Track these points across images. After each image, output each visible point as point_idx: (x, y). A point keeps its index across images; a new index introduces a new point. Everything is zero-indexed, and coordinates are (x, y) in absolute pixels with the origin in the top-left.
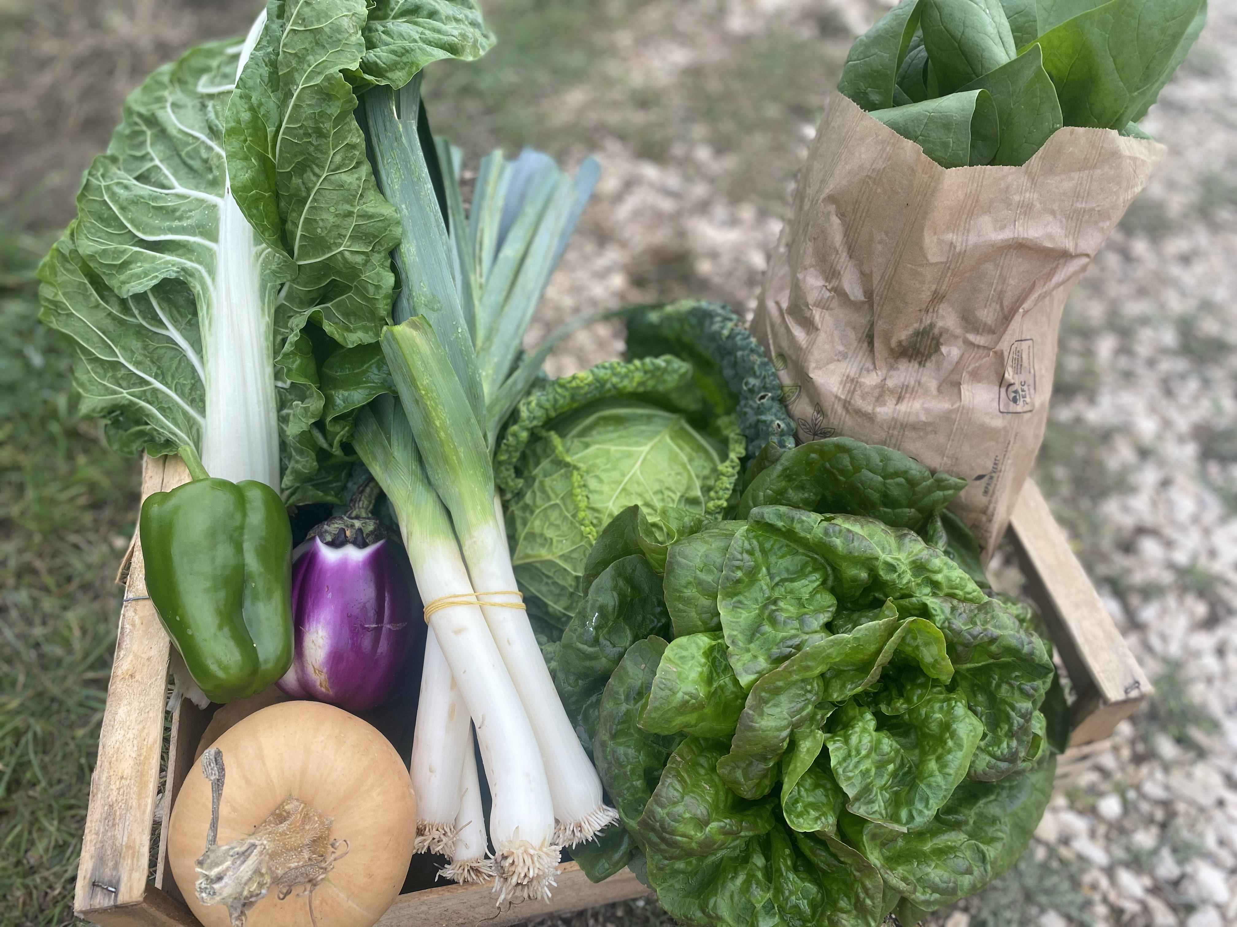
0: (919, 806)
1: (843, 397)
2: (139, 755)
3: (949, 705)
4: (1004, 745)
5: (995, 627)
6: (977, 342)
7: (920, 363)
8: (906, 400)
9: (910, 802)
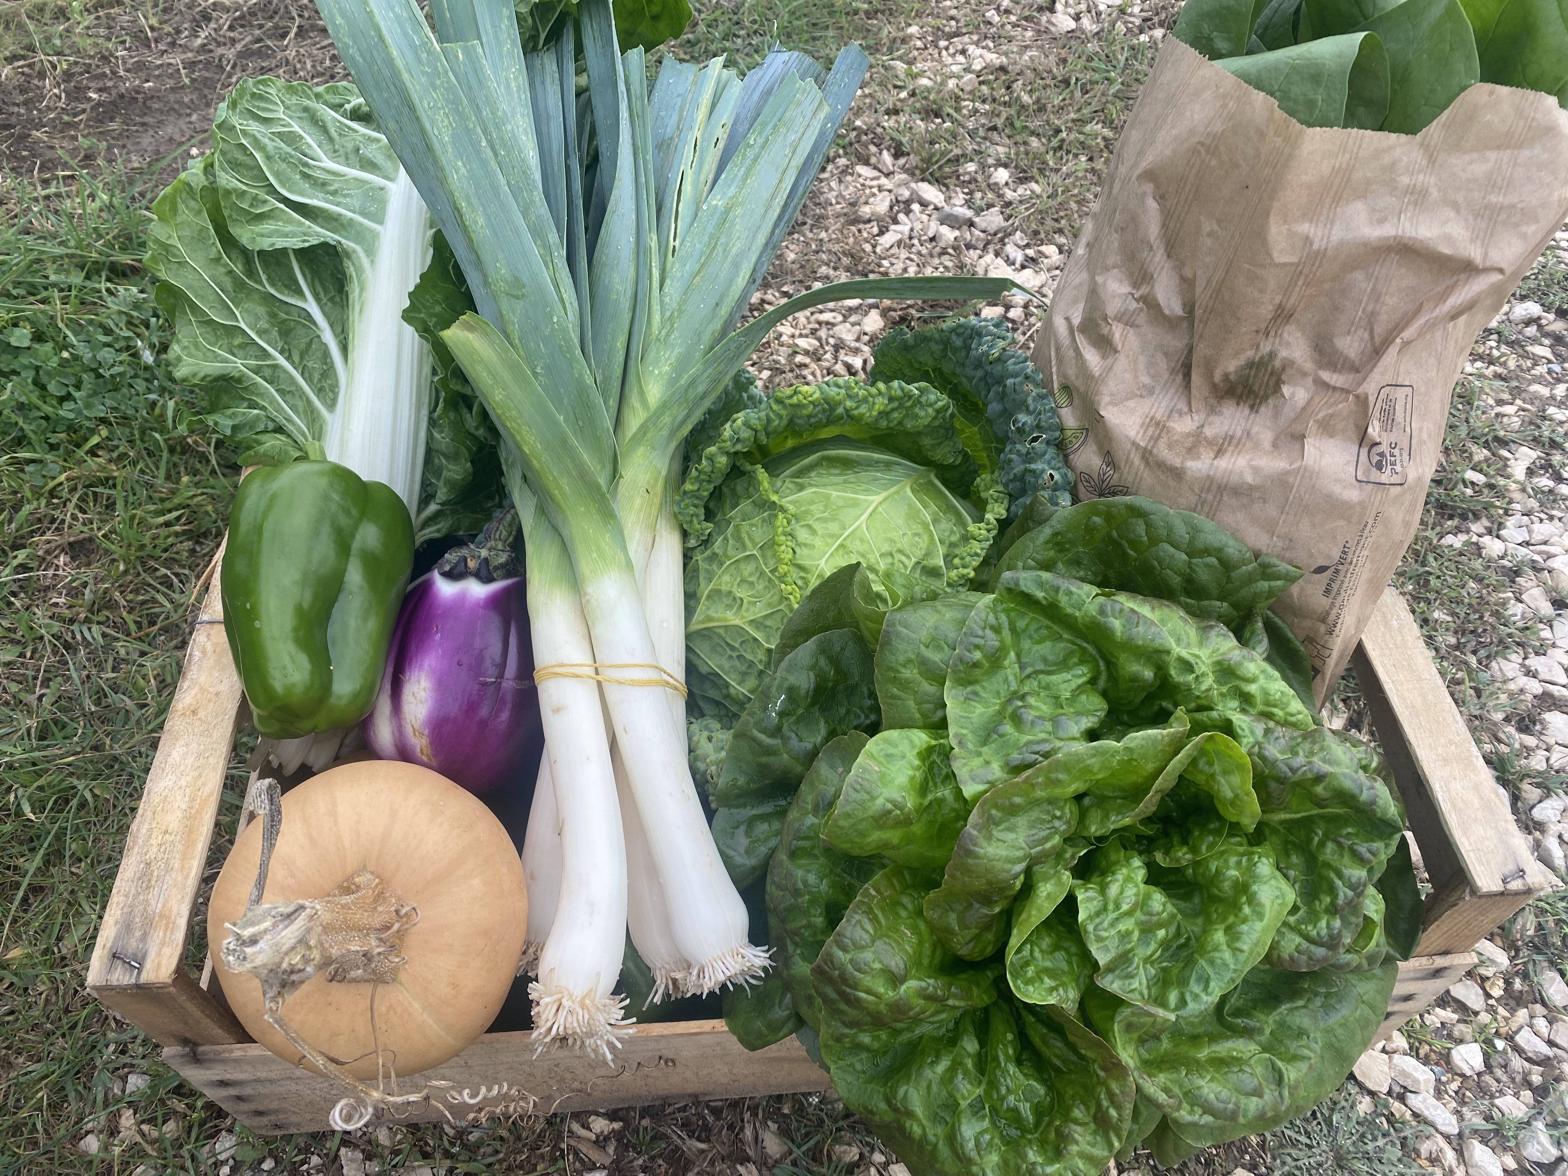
0: (1195, 988)
1: (1142, 444)
2: (191, 808)
3: (1250, 860)
4: (1323, 923)
5: (1324, 761)
6: (1332, 383)
7: (1252, 407)
8: (1229, 454)
9: (1183, 982)
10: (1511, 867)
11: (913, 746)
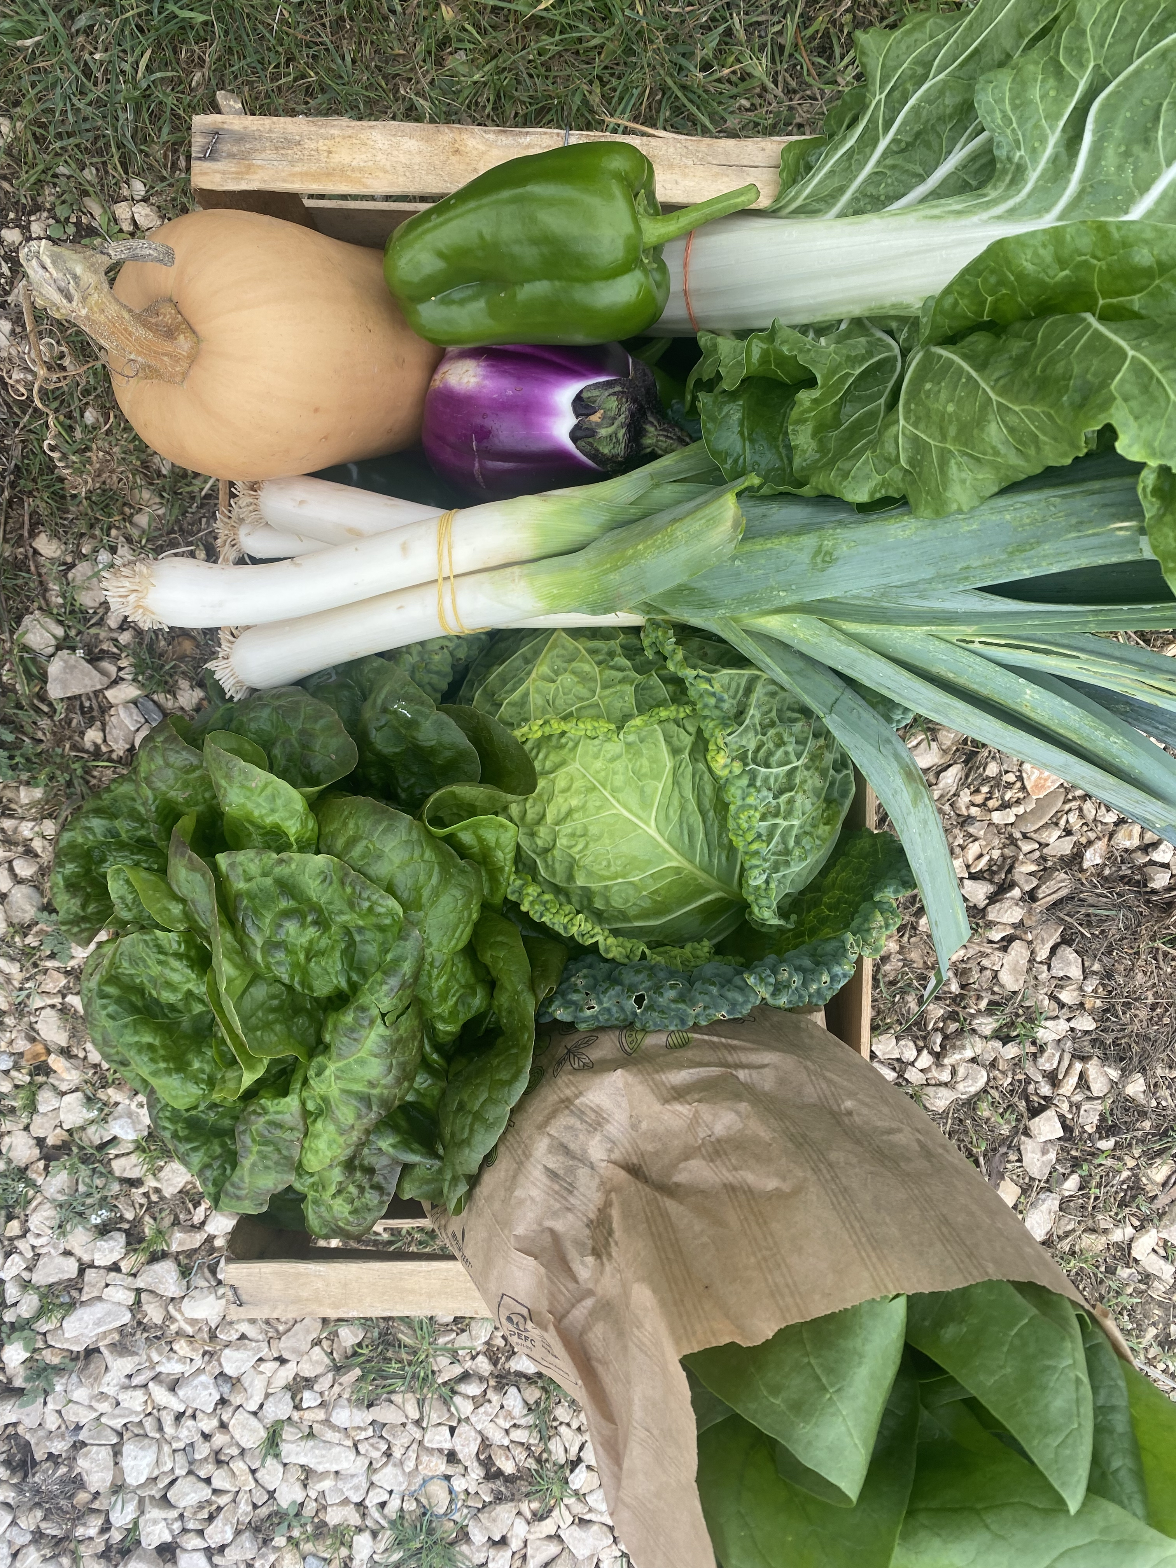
0: (111, 1009)
1: (577, 1102)
2: (353, 170)
3: (203, 1081)
5: (254, 1165)
6: (579, 1306)
7: (592, 1221)
8: (548, 1183)
9: (118, 1001)
10: (244, 1298)
11: (282, 819)
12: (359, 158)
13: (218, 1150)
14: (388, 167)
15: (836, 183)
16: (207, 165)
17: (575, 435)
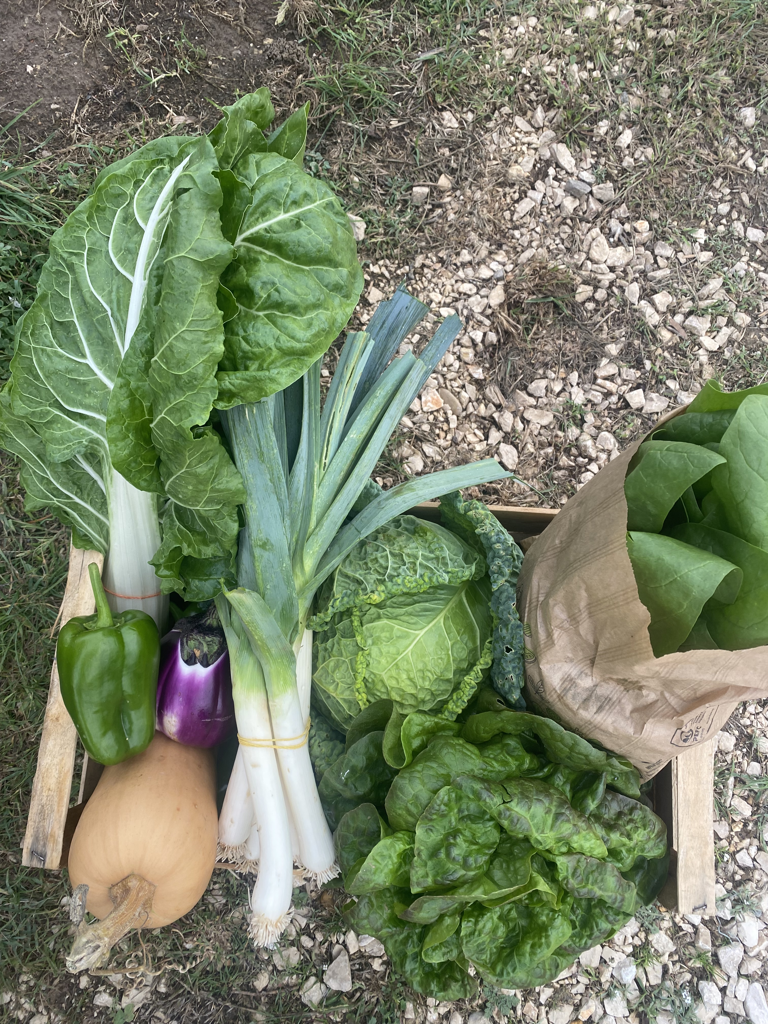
0: (510, 970)
1: (559, 691)
2: (60, 777)
3: (553, 915)
5: (600, 888)
6: (669, 700)
7: (625, 689)
8: (604, 712)
9: (505, 964)
10: (701, 903)
11: (395, 852)
12: (55, 773)
13: (597, 910)
14: (60, 757)
15: (94, 522)
16: (48, 860)
17: (206, 665)
